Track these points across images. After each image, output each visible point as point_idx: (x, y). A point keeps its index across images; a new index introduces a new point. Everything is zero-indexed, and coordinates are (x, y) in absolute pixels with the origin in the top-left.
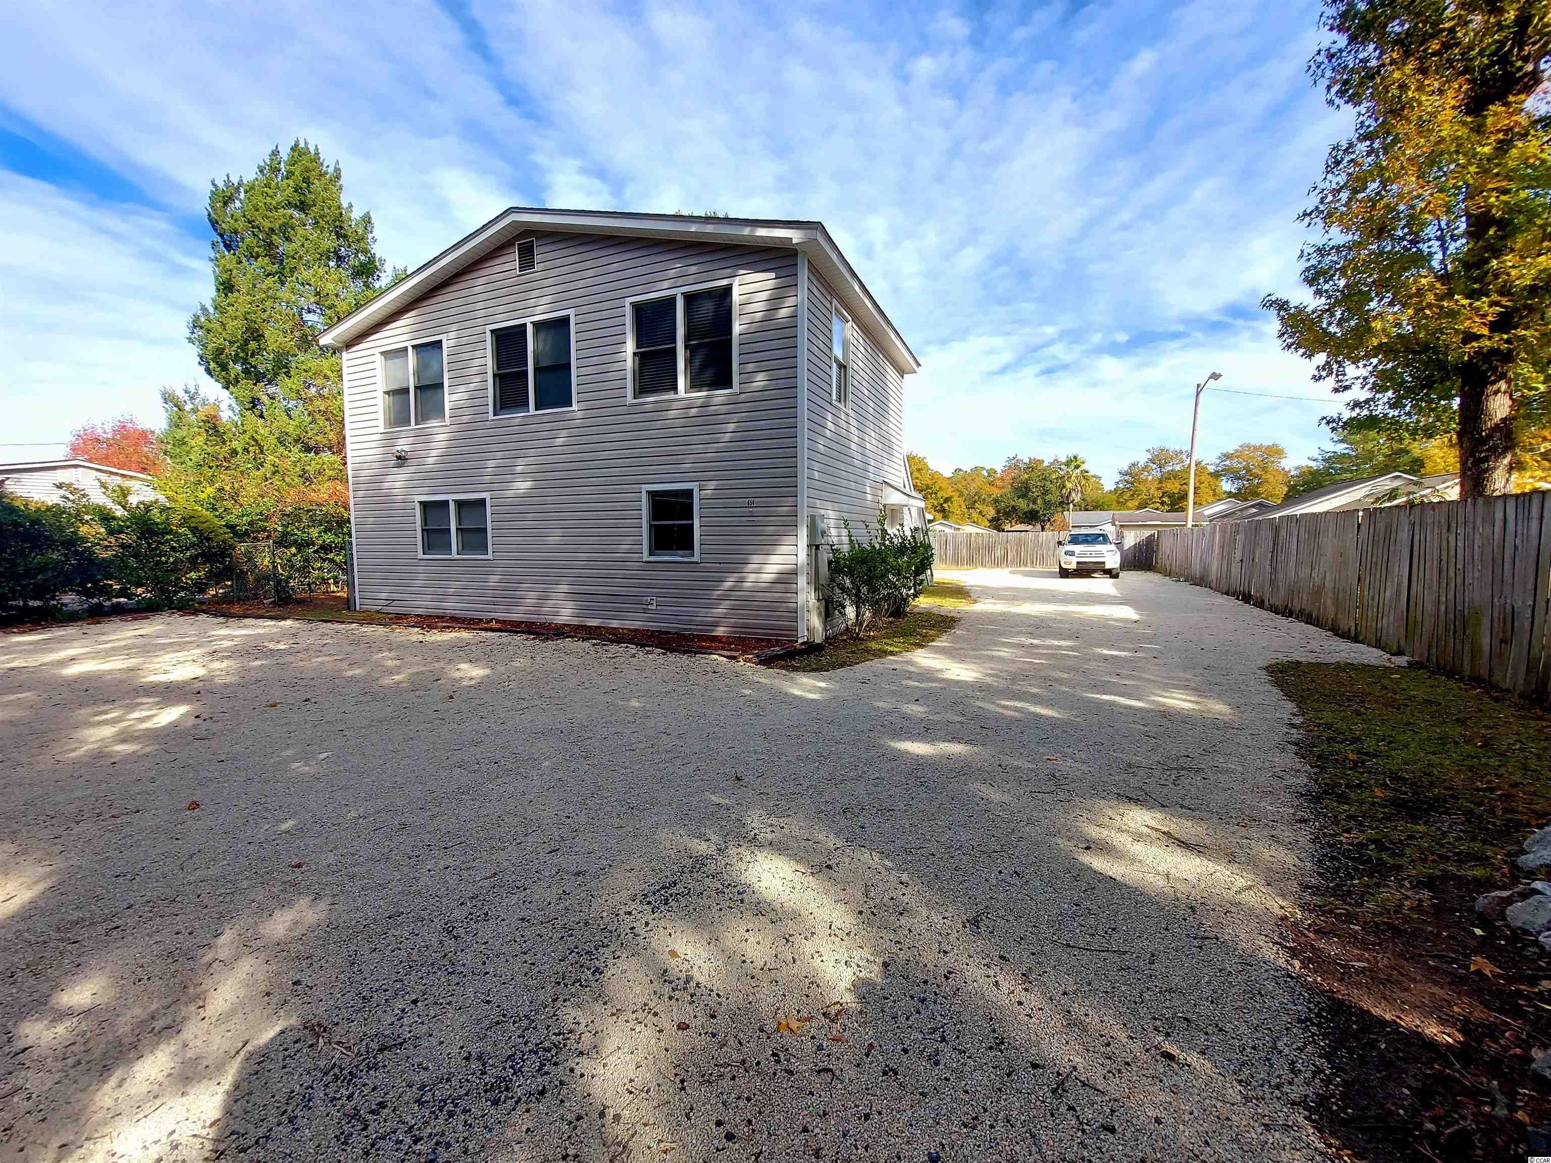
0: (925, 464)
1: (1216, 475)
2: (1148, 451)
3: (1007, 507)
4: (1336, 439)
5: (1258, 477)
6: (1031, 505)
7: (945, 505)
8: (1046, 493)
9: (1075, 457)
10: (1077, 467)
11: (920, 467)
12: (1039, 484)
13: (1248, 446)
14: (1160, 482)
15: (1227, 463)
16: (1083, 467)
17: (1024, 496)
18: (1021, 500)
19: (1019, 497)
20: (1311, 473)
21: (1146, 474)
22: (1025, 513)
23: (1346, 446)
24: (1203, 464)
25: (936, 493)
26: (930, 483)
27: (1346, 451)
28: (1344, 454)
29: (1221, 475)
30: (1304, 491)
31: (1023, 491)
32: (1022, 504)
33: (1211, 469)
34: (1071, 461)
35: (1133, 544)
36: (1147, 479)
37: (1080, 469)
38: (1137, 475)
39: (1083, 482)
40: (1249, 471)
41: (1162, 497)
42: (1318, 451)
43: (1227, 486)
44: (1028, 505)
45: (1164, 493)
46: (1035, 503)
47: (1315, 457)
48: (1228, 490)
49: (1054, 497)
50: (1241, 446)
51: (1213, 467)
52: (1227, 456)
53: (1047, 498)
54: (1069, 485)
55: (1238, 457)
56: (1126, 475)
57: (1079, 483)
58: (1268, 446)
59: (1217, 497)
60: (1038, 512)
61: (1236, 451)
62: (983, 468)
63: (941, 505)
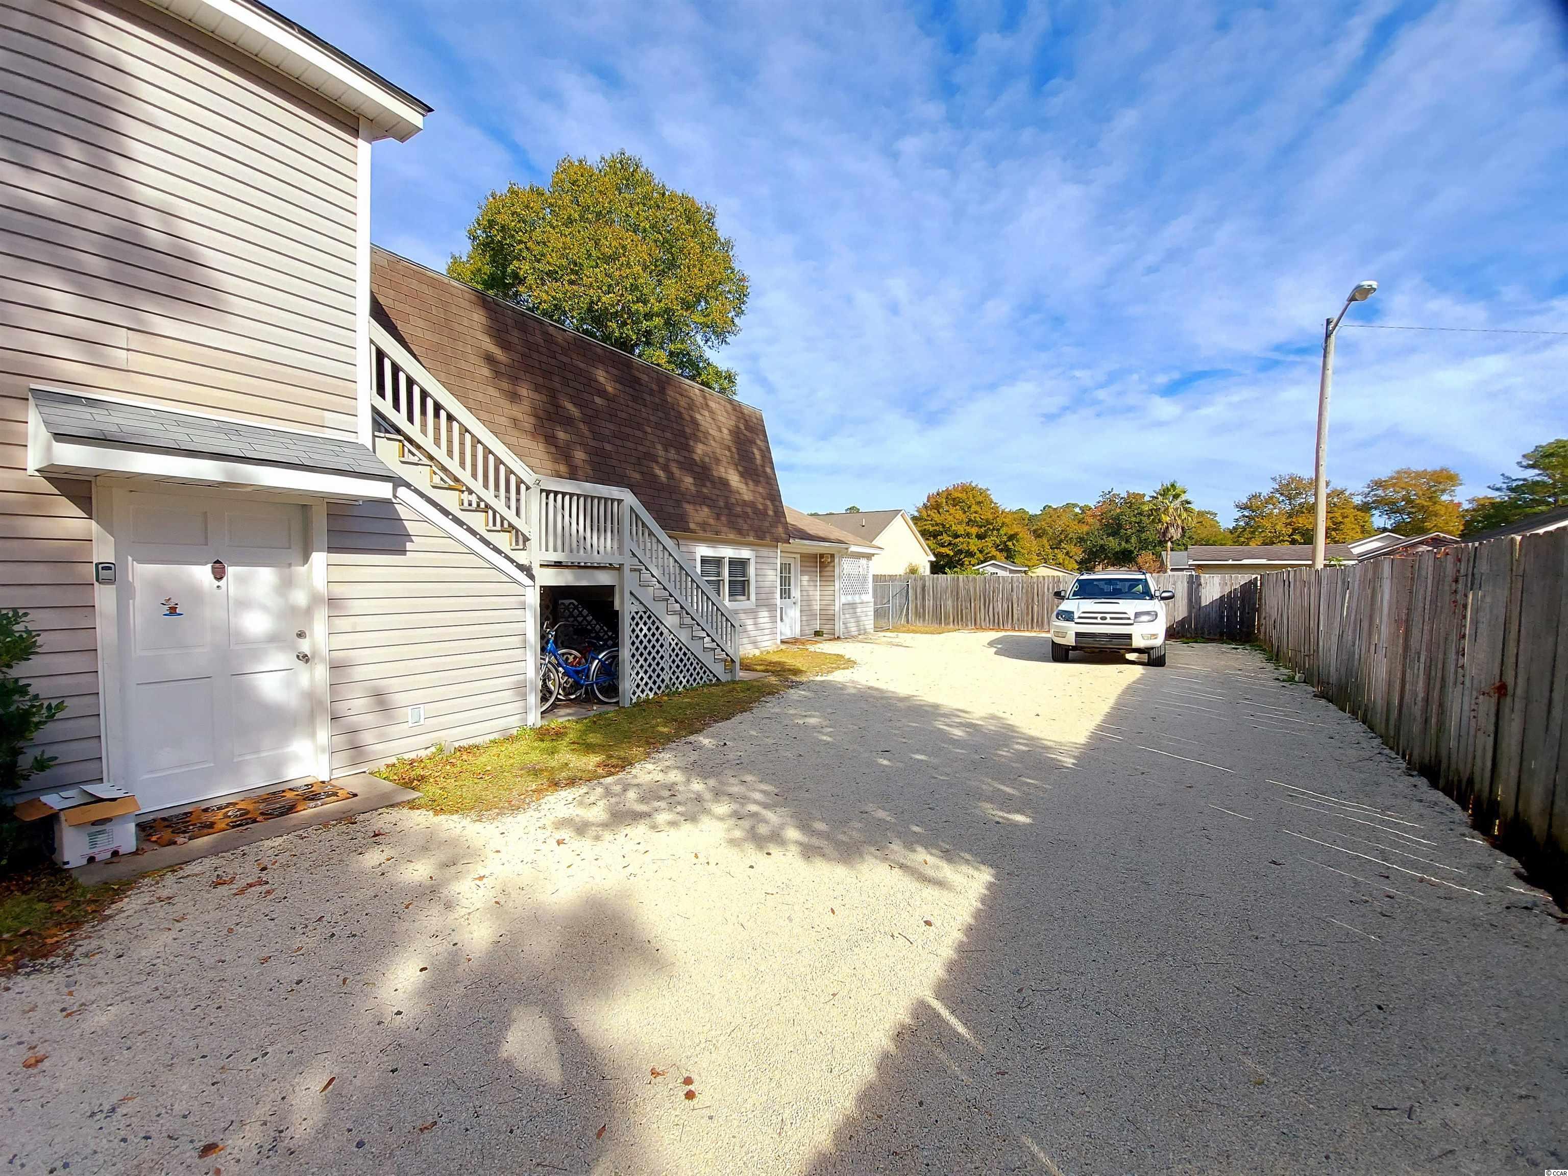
0: (987, 496)
1: (1366, 508)
2: (1274, 479)
3: (1095, 546)
4: (1524, 464)
5: (1422, 508)
6: (1123, 544)
7: (1010, 544)
8: (1142, 530)
9: (1173, 486)
10: (1176, 496)
11: (980, 499)
12: (1134, 519)
13: (1408, 472)
14: (1290, 516)
15: (1380, 492)
16: (1184, 497)
17: (1114, 534)
18: (1111, 538)
19: (1109, 535)
20: (1493, 505)
21: (1271, 506)
22: (1117, 553)
23: (1537, 471)
24: (1347, 493)
25: (998, 530)
26: (991, 517)
27: (1538, 478)
28: (1538, 482)
29: (1372, 508)
30: (1483, 528)
31: (1114, 527)
32: (1113, 543)
33: (1358, 500)
34: (1168, 490)
35: (1217, 596)
36: (1271, 513)
37: (1179, 500)
38: (1258, 508)
39: (1184, 515)
40: (1409, 501)
41: (1292, 535)
42: (1501, 479)
43: (1379, 520)
44: (1120, 544)
45: (1294, 530)
46: (1127, 541)
47: (1498, 486)
48: (1382, 526)
49: (1150, 535)
50: (1398, 472)
51: (1360, 498)
52: (1379, 484)
53: (1143, 536)
54: (1166, 519)
55: (1394, 485)
56: (1244, 509)
57: (1180, 516)
58: (1435, 472)
59: (1366, 532)
60: (1131, 552)
61: (1392, 478)
62: (1075, 505)
63: (1005, 542)
